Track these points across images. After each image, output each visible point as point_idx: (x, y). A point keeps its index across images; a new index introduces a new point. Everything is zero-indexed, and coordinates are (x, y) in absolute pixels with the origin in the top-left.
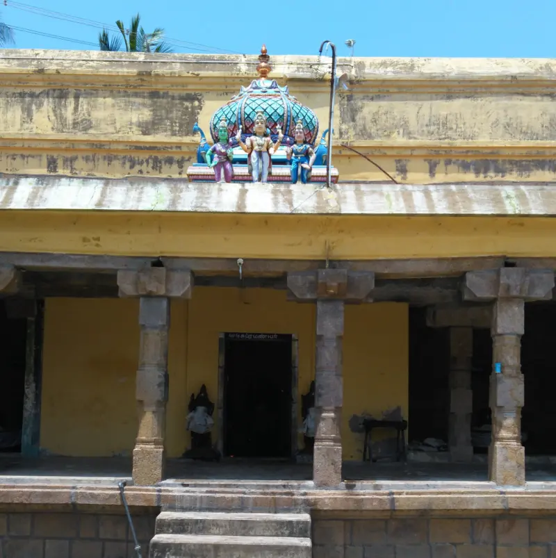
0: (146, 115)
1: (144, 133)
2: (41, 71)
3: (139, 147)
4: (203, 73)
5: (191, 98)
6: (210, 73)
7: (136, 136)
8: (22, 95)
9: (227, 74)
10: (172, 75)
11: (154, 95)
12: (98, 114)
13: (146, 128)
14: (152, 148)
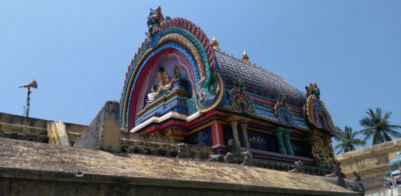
0: (376, 161)
1: (378, 165)
2: (351, 157)
3: (377, 169)
4: (386, 148)
5: (385, 154)
6: (387, 148)
7: (376, 166)
8: (349, 163)
9: (392, 147)
10: (379, 151)
11: (377, 156)
12: (366, 163)
13: (378, 164)
14: (380, 168)
